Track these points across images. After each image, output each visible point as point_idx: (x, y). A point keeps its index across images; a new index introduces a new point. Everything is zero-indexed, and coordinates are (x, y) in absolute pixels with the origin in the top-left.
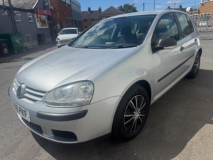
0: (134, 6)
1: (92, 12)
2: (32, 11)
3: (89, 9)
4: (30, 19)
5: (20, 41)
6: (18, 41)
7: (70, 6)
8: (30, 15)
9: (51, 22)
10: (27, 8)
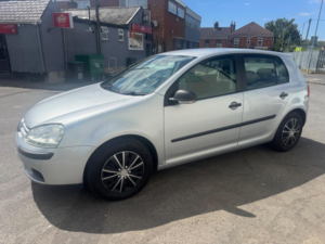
0: (294, 23)
1: (220, 29)
2: (125, 27)
3: (216, 25)
4: (121, 37)
5: (101, 65)
6: (97, 65)
7: (183, 20)
8: (121, 32)
9: (150, 42)
10: (119, 23)
